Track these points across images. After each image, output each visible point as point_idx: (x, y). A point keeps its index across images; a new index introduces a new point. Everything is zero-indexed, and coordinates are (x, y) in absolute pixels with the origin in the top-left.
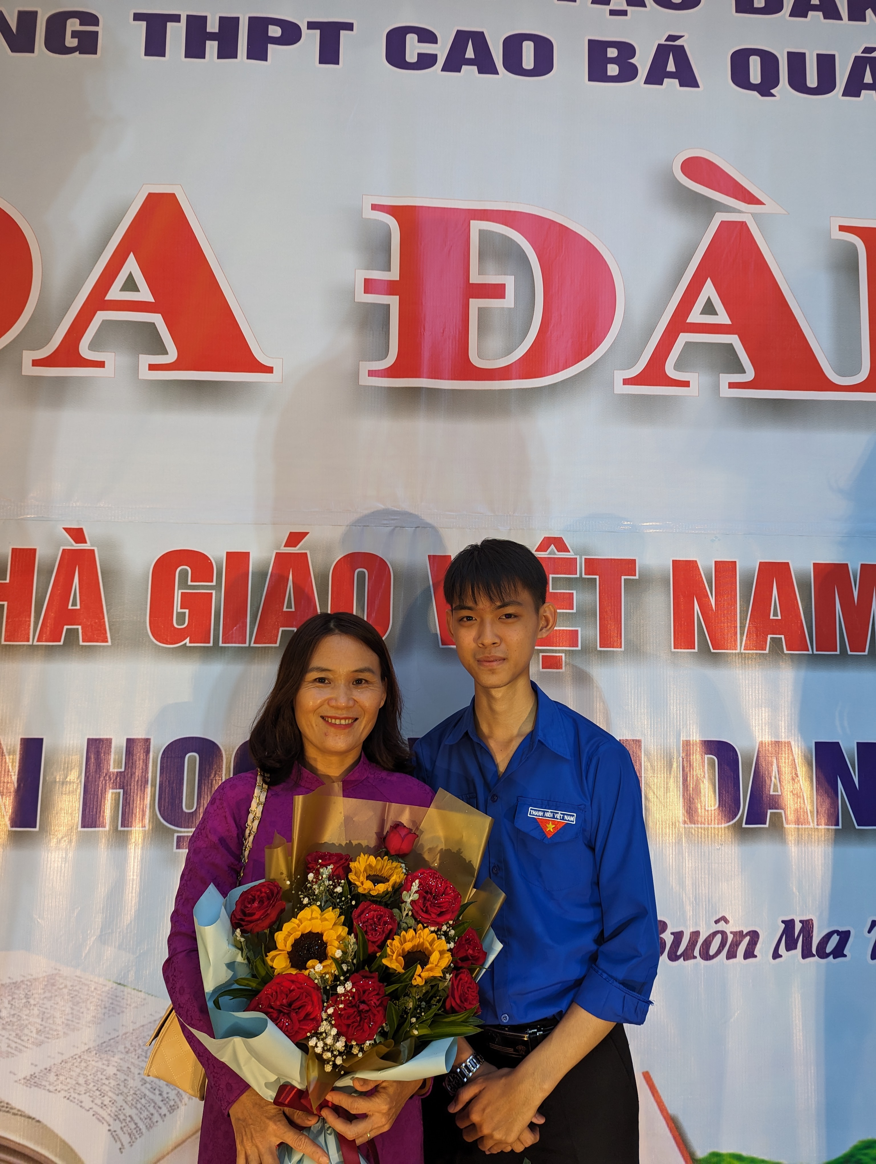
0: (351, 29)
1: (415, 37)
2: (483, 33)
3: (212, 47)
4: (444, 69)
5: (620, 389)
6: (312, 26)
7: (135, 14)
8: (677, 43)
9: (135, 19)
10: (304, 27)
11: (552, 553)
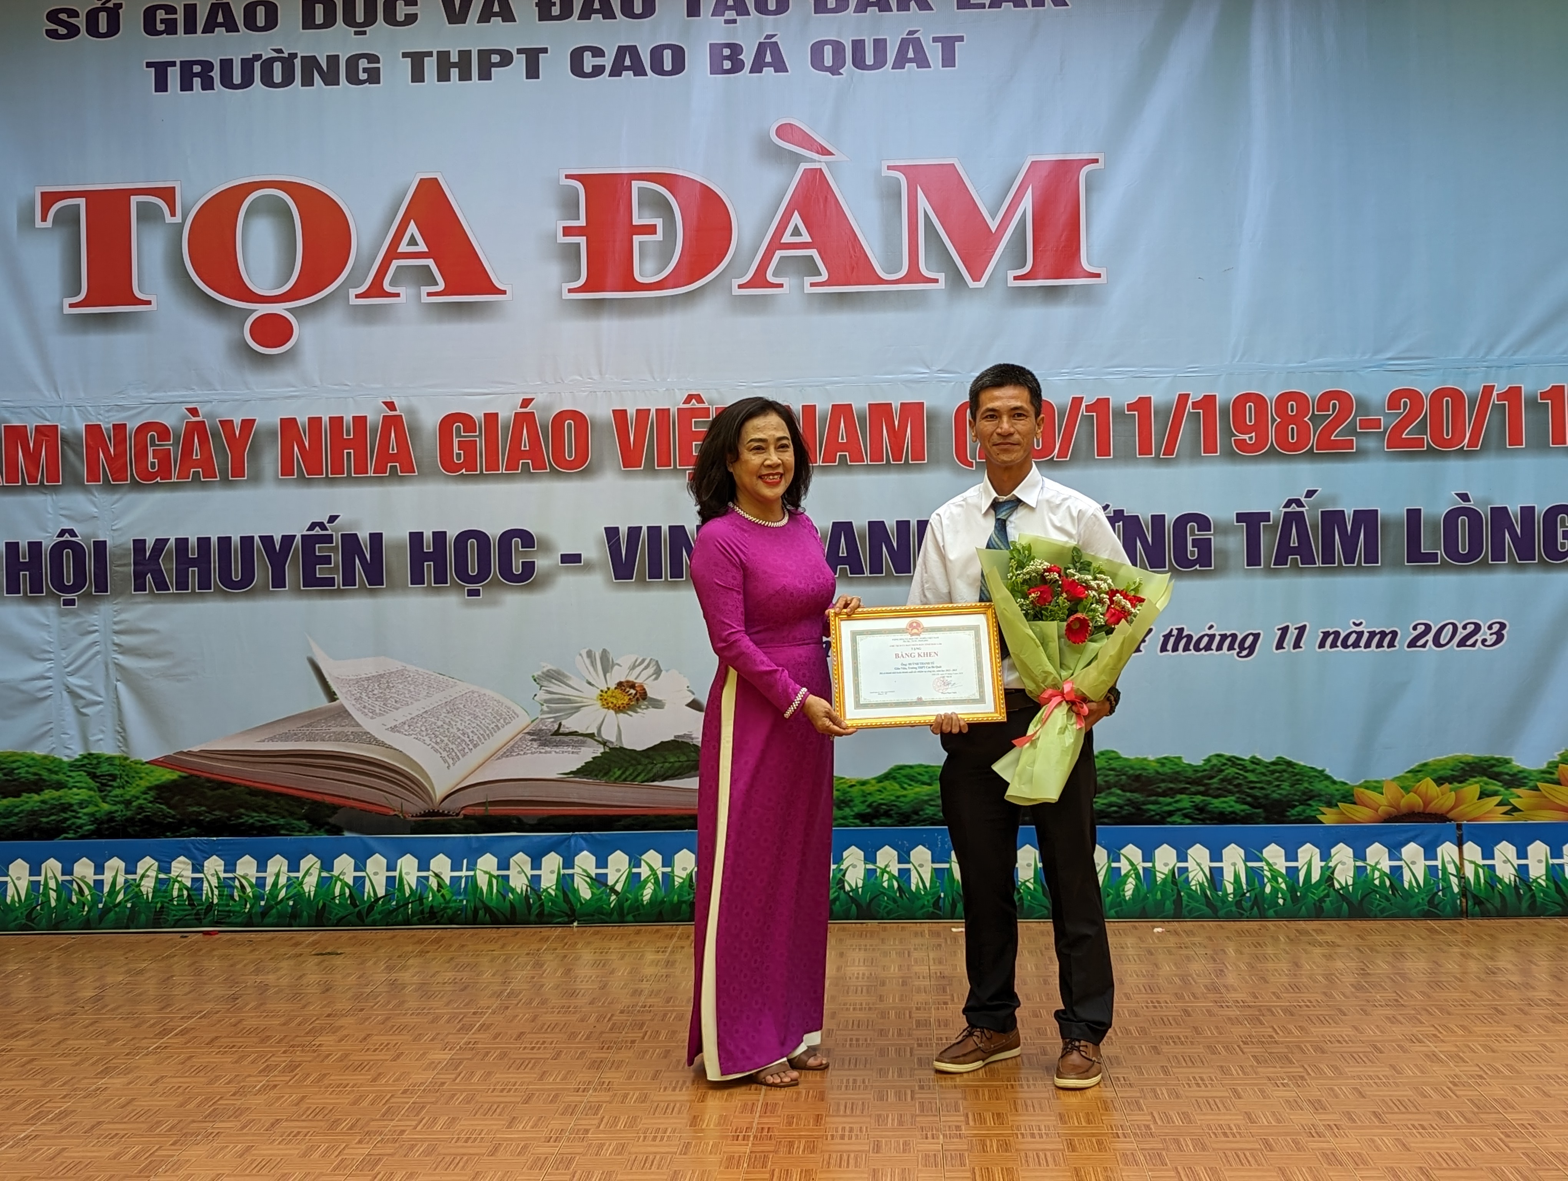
0: (547, 52)
1: (590, 53)
2: (635, 46)
3: (454, 72)
4: (610, 76)
5: (736, 291)
6: (520, 51)
7: (403, 53)
8: (773, 40)
9: (403, 57)
10: (514, 53)
11: (694, 404)
